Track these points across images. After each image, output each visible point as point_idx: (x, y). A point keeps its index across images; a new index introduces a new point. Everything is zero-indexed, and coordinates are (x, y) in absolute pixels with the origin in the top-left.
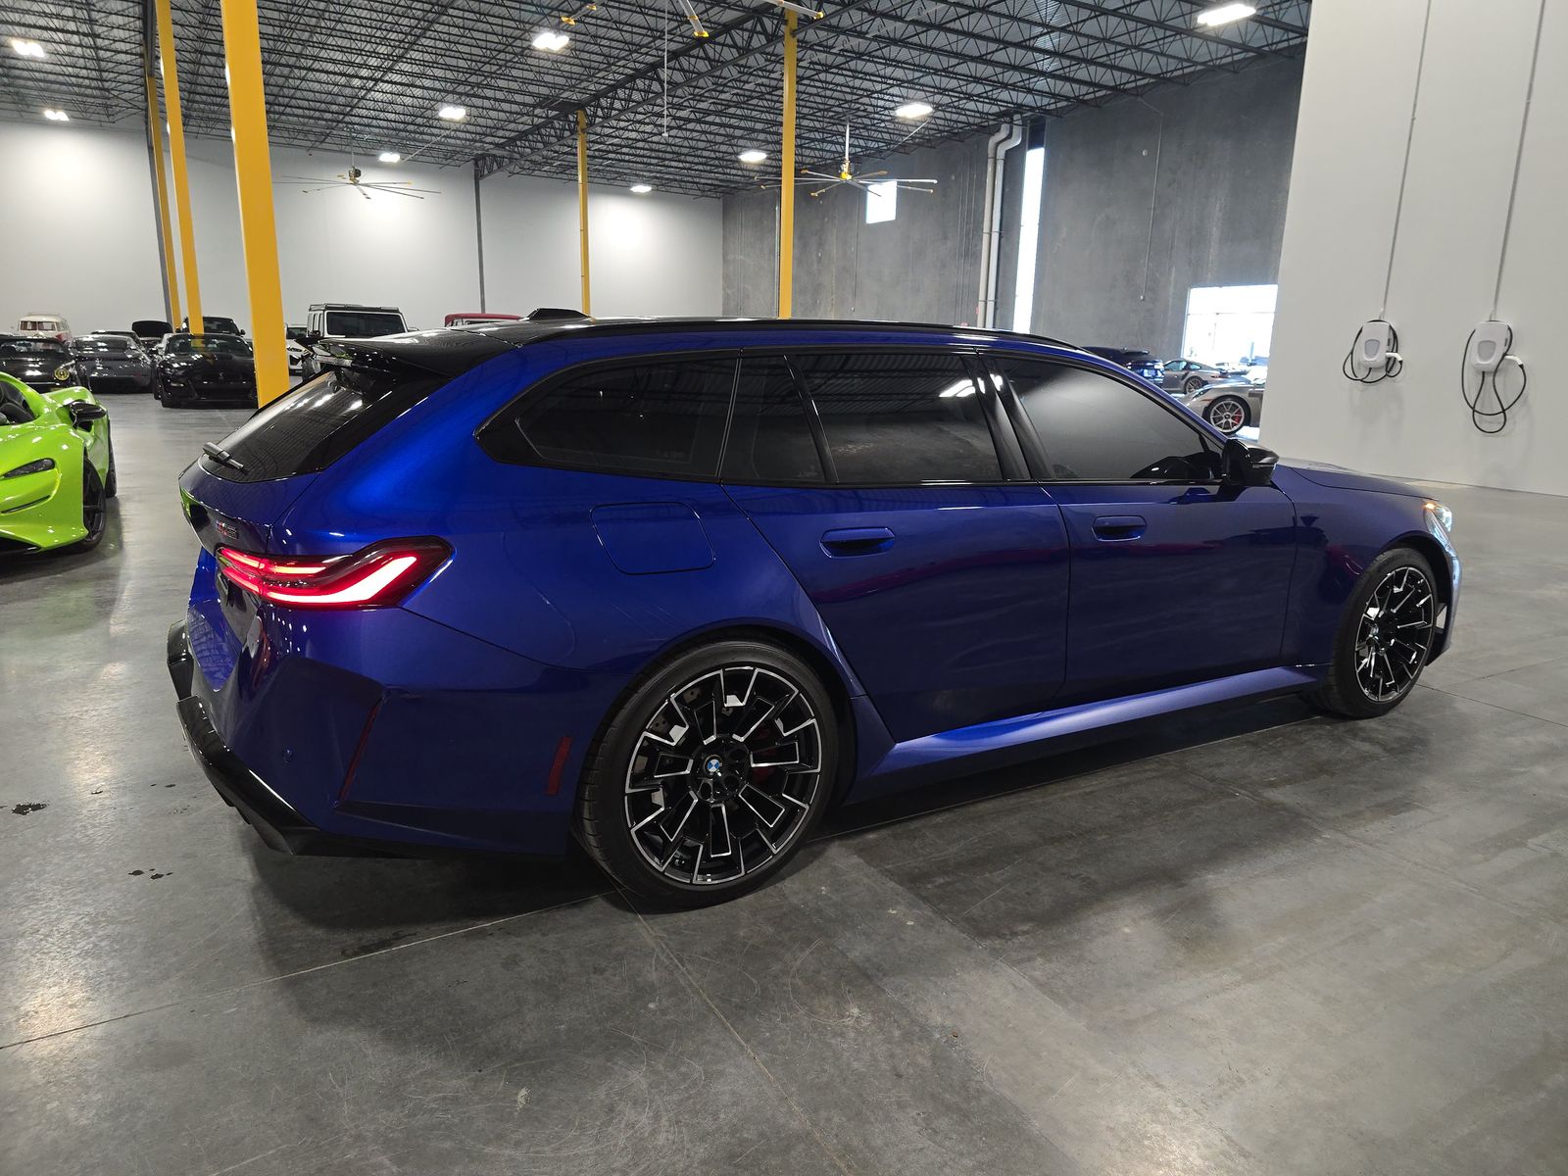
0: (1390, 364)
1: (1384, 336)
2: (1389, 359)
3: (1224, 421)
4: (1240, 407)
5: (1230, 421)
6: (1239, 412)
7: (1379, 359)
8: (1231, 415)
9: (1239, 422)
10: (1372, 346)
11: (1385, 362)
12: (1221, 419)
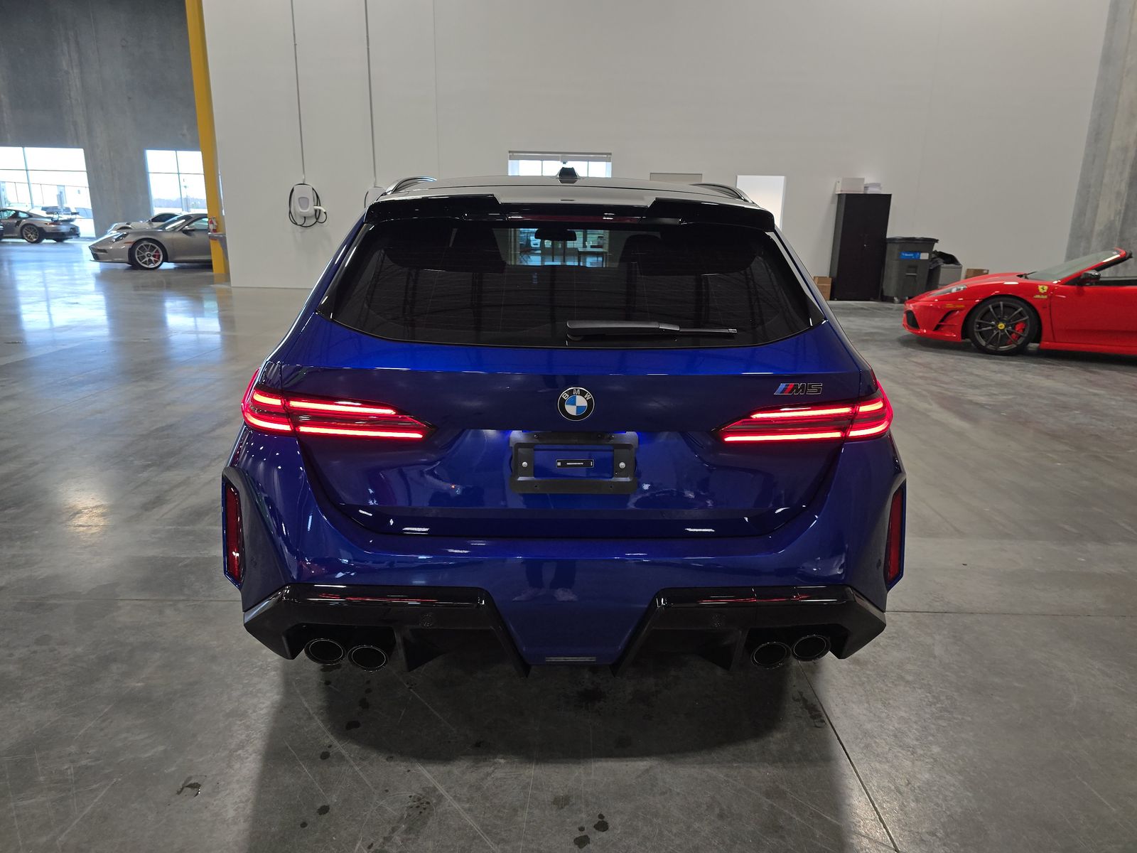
0: (317, 214)
1: (311, 196)
2: (316, 211)
3: (147, 259)
4: (157, 247)
5: (152, 258)
6: (157, 251)
7: (310, 210)
8: (152, 254)
9: (159, 258)
10: (304, 201)
11: (314, 212)
12: (144, 257)
